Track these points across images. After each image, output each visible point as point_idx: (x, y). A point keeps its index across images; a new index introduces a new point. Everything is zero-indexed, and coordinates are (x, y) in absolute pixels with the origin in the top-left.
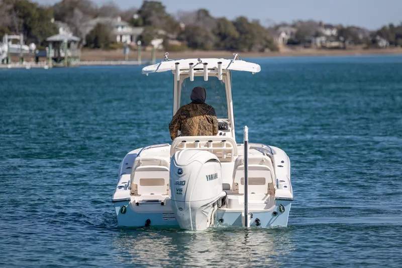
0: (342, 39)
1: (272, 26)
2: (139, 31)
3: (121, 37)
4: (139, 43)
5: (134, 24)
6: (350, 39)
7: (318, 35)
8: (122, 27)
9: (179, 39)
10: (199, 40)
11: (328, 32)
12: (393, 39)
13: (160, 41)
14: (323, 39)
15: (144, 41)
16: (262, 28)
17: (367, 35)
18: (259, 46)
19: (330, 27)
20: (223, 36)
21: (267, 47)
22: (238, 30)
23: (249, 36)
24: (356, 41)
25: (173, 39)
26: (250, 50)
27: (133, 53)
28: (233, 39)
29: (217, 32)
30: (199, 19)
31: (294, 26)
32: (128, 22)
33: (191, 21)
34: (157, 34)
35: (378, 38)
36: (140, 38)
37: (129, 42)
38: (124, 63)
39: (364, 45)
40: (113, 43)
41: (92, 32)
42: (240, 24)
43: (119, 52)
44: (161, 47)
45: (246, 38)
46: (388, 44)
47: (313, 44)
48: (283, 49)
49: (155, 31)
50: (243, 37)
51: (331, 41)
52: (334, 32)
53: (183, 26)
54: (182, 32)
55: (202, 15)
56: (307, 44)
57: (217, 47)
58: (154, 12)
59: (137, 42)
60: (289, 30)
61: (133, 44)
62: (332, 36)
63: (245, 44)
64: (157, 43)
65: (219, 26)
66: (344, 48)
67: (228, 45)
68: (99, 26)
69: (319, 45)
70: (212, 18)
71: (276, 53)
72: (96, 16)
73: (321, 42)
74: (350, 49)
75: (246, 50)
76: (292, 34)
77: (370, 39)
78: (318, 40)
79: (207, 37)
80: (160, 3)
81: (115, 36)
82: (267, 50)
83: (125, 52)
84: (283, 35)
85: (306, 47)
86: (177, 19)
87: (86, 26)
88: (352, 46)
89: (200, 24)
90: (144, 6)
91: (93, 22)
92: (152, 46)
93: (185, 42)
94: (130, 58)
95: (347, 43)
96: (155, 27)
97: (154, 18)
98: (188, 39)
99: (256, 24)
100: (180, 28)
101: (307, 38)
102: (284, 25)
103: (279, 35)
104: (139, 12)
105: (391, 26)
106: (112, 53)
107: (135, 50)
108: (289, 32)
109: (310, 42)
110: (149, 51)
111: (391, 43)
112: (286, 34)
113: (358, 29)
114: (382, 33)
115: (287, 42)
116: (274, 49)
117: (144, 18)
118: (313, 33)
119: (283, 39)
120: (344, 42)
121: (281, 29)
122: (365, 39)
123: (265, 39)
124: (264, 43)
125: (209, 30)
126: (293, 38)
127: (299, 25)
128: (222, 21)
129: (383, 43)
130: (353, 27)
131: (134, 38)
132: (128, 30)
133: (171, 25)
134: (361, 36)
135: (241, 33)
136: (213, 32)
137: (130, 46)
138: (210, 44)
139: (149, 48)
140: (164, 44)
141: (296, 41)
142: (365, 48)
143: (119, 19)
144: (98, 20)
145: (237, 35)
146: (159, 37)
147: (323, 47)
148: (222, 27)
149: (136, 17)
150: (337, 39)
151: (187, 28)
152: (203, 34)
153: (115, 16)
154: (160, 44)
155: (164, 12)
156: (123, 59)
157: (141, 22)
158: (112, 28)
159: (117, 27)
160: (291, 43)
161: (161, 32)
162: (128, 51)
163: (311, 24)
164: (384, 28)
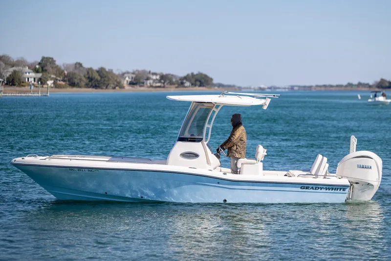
0: (163, 81)
1: (121, 73)
2: (39, 75)
3: (28, 79)
4: (40, 83)
5: (37, 71)
6: (168, 81)
7: (148, 79)
8: (29, 73)
9: (63, 80)
10: (76, 81)
11: (154, 77)
12: (193, 82)
13: (52, 82)
14: (151, 81)
15: (42, 81)
16: (114, 74)
17: (178, 79)
18: (112, 85)
19: (155, 74)
20: (91, 79)
21: (117, 86)
22: (99, 75)
23: (106, 79)
24: (171, 83)
25: (60, 81)
26: (107, 88)
27: (35, 89)
28: (97, 81)
29: (87, 76)
30: (76, 68)
31: (133, 73)
32: (33, 70)
33: (71, 70)
34: (50, 77)
35: (185, 81)
36: (40, 79)
37: (33, 82)
38: (30, 95)
39: (176, 85)
40: (23, 82)
41: (10, 75)
42: (101, 71)
43: (27, 88)
44: (52, 85)
45: (104, 80)
46: (190, 85)
47: (145, 85)
48: (127, 88)
49: (49, 75)
50: (103, 79)
51: (156, 83)
52: (158, 77)
53: (66, 72)
54: (65, 76)
55: (78, 66)
56: (141, 84)
57: (87, 86)
58: (48, 64)
59: (38, 82)
60: (131, 76)
61: (36, 83)
62: (157, 79)
63: (104, 84)
64: (50, 83)
65: (88, 73)
66: (164, 87)
67: (94, 85)
68: (15, 72)
69: (149, 85)
70: (84, 68)
71: (123, 90)
72: (13, 66)
73: (150, 83)
74: (168, 87)
75: (104, 88)
76: (132, 78)
77: (180, 82)
78: (148, 82)
79: (80, 79)
80: (52, 59)
81: (25, 78)
82: (117, 88)
83: (31, 88)
84: (127, 79)
85: (141, 86)
86: (63, 68)
87: (7, 72)
88: (169, 86)
89: (77, 71)
90: (42, 60)
91: (11, 70)
92: (48, 85)
93: (67, 83)
94: (34, 92)
95: (166, 84)
96: (49, 73)
97: (49, 68)
98: (69, 80)
99: (111, 72)
100: (65, 73)
101: (141, 81)
102: (128, 73)
103: (125, 78)
104: (39, 64)
105: (192, 74)
106: (23, 89)
107: (37, 87)
108: (131, 77)
109: (143, 83)
110: (46, 88)
111: (192, 84)
112: (129, 78)
113: (172, 75)
114: (186, 78)
115: (129, 83)
116: (122, 87)
117: (42, 68)
118: (145, 78)
119: (127, 81)
120: (164, 83)
121: (126, 75)
122: (177, 81)
123: (116, 81)
124: (115, 83)
125: (82, 75)
126: (133, 80)
127: (137, 73)
128: (90, 70)
129: (187, 84)
130: (169, 74)
131: (36, 80)
132: (33, 75)
133: (59, 72)
134: (174, 80)
135: (101, 77)
136: (84, 76)
137: (33, 84)
138: (83, 84)
139: (45, 86)
140: (54, 83)
141: (135, 82)
142: (176, 87)
143: (27, 68)
144: (14, 68)
145: (99, 78)
146: (52, 79)
147: (151, 86)
148: (90, 73)
149: (37, 66)
150: (160, 81)
151: (68, 73)
152: (79, 77)
153: (24, 66)
154: (51, 84)
155: (55, 64)
156: (30, 92)
157: (40, 70)
158: (23, 73)
159: (26, 73)
160: (132, 84)
161: (53, 76)
162: (32, 87)
163: (144, 72)
164: (188, 75)
